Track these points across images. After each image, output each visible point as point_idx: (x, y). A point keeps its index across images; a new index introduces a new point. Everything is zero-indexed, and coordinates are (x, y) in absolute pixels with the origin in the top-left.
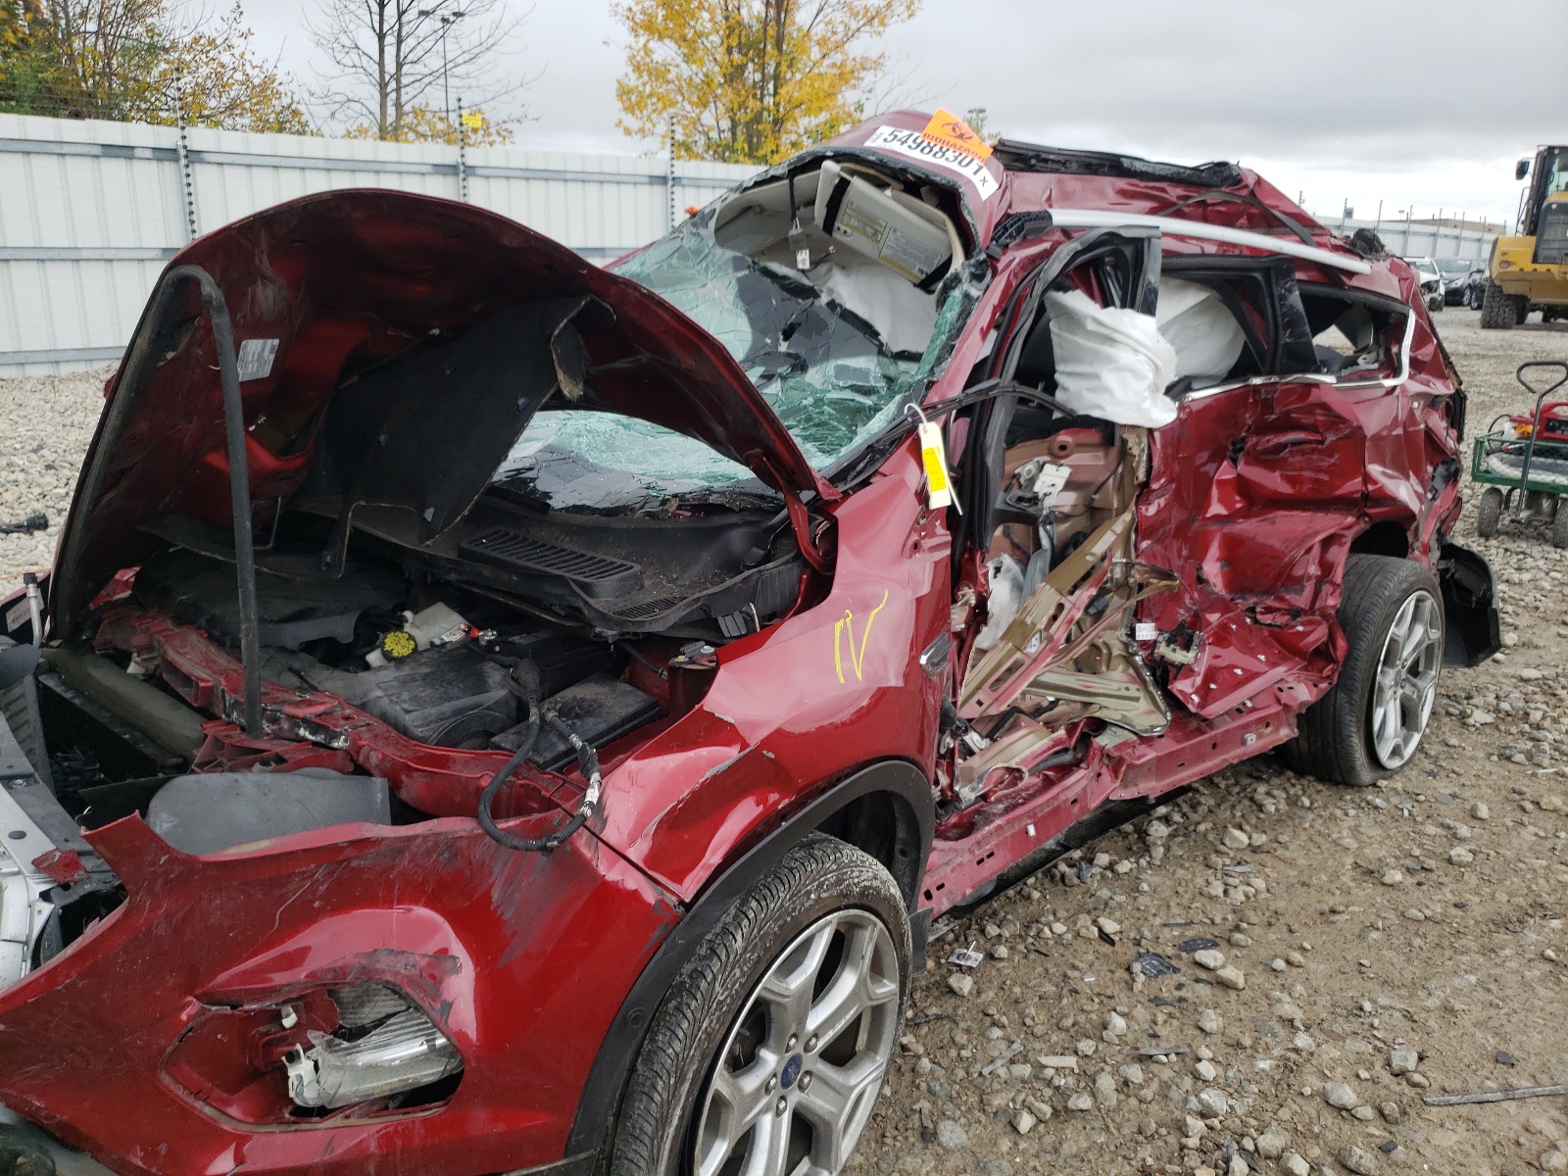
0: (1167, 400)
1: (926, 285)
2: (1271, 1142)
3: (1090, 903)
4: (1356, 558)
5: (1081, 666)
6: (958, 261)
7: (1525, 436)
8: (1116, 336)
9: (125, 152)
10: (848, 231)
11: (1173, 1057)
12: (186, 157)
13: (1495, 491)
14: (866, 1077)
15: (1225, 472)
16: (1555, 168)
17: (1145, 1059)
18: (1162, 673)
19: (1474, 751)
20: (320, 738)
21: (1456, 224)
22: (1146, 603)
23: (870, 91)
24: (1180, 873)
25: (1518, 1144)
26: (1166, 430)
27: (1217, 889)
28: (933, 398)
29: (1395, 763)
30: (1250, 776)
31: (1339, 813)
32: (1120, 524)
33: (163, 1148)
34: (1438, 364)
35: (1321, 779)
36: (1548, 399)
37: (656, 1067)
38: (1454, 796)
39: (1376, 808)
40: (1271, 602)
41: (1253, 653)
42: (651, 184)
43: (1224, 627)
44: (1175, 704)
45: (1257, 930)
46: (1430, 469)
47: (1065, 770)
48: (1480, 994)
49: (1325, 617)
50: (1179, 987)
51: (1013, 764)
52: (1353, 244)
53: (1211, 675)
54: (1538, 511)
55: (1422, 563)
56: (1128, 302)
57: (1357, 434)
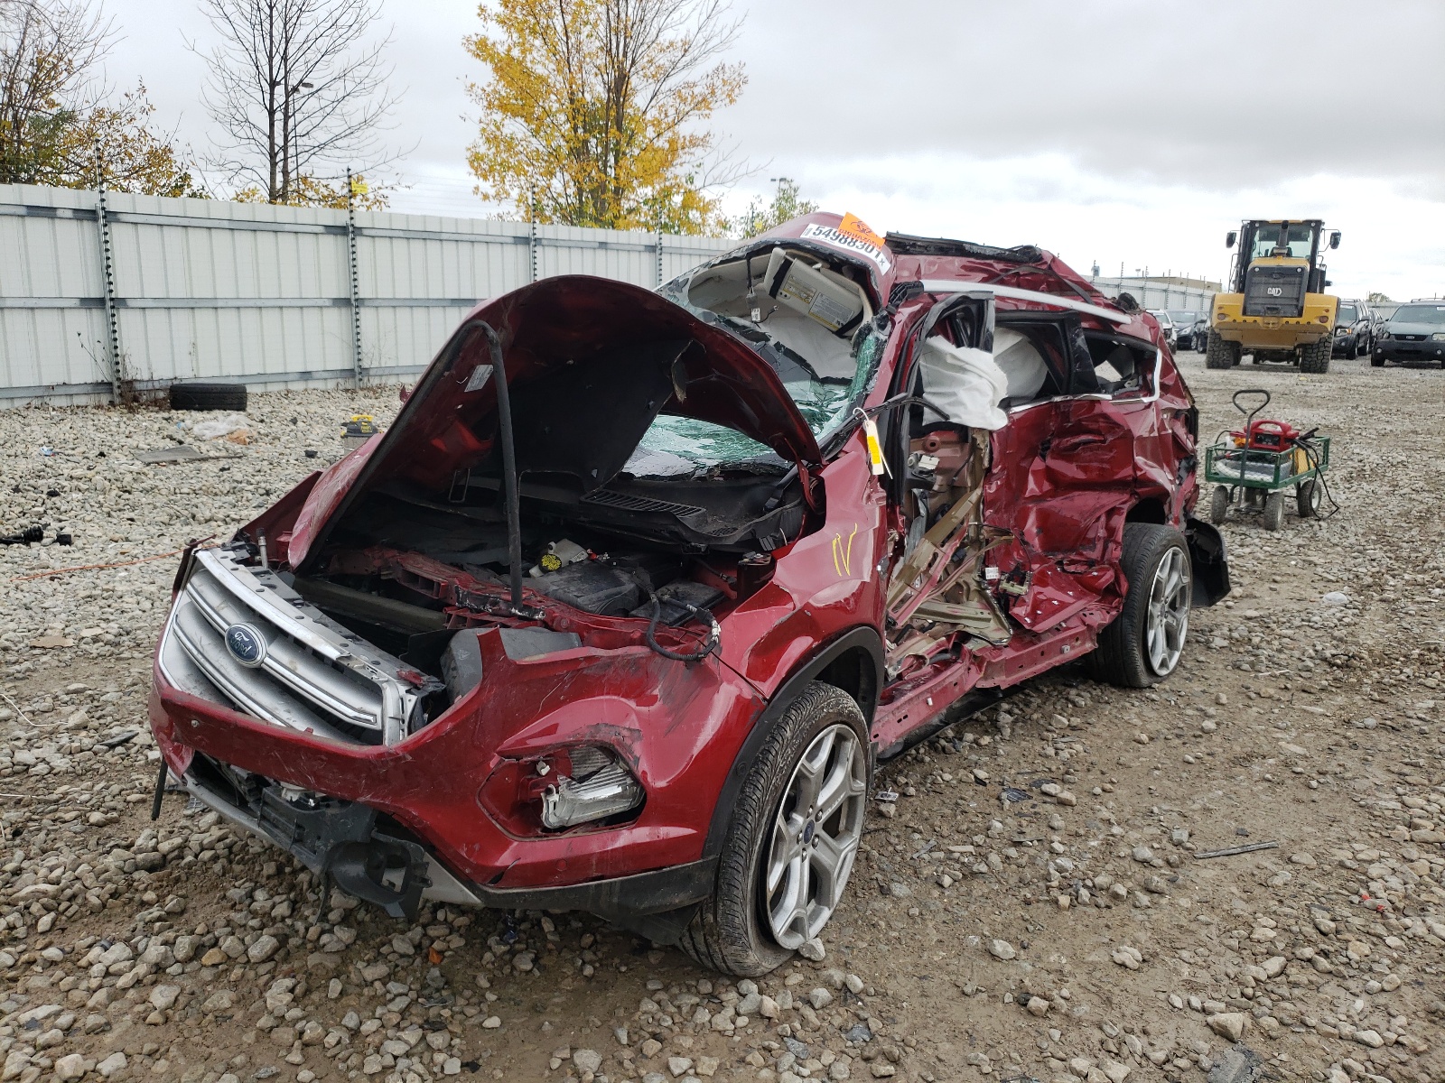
0: (1001, 411)
1: (842, 332)
2: (1102, 880)
3: (965, 763)
4: (1130, 525)
5: (950, 597)
6: (868, 317)
7: (1241, 446)
8: (967, 367)
9: (49, 212)
10: (788, 296)
11: (1036, 843)
12: (104, 217)
13: (1222, 489)
14: (848, 846)
15: (1038, 464)
16: (1257, 238)
17: (1017, 844)
18: (1005, 602)
19: (1216, 666)
20: (525, 614)
21: (1183, 282)
22: (992, 554)
23: (699, 166)
24: (1024, 743)
25: (1253, 875)
26: (1000, 432)
27: (1051, 751)
28: (868, 404)
29: (1164, 672)
30: (1065, 685)
31: (1128, 705)
32: (974, 496)
33: (477, 847)
34: (1176, 387)
35: (1113, 685)
36: (1255, 420)
37: (747, 808)
38: (1204, 692)
39: (1153, 700)
40: (1073, 556)
41: (1063, 590)
42: (515, 243)
43: (1042, 573)
44: (1015, 623)
45: (1080, 774)
46: (1177, 463)
47: (946, 664)
48: (1226, 800)
49: (1112, 565)
50: (1034, 806)
51: (920, 653)
52: (1118, 303)
53: (1036, 604)
54: (1254, 502)
55: (1174, 528)
56: (974, 343)
57: (1128, 436)
